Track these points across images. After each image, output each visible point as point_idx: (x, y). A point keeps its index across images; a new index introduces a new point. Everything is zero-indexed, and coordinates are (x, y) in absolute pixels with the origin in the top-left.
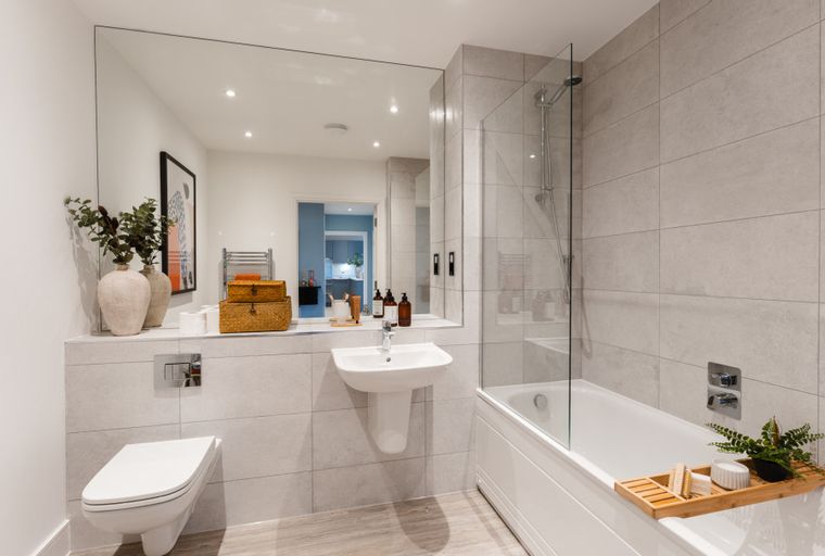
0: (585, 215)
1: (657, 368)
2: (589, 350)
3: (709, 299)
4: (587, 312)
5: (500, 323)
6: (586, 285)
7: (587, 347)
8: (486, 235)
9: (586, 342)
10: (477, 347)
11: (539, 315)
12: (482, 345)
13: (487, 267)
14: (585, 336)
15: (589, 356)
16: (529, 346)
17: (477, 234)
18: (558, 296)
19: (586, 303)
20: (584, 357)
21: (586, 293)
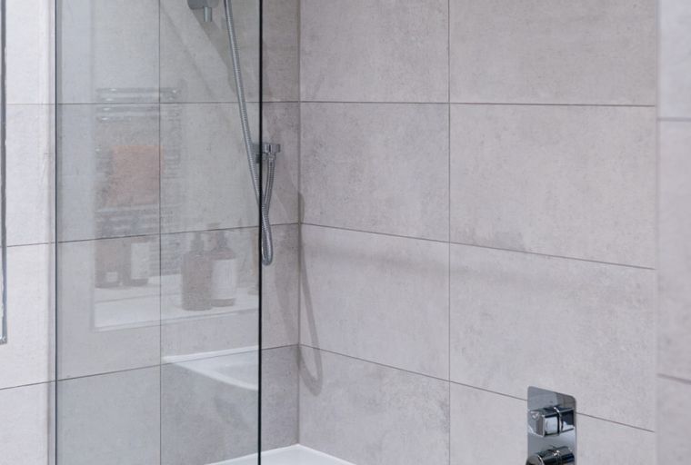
0: (306, 44)
1: (445, 406)
2: (314, 374)
3: (528, 257)
4: (311, 281)
5: (101, 323)
6: (310, 213)
7: (310, 363)
8: (65, 99)
9: (308, 354)
10: (42, 389)
11: (198, 294)
12: (56, 385)
13: (68, 179)
14: (306, 340)
15: (314, 386)
16: (172, 376)
17: (43, 94)
18: (244, 245)
19: (308, 260)
20: (304, 390)
21: (309, 234)
